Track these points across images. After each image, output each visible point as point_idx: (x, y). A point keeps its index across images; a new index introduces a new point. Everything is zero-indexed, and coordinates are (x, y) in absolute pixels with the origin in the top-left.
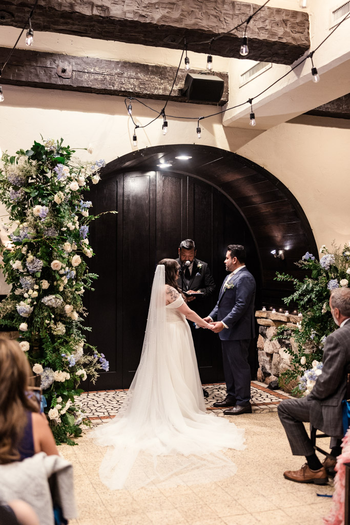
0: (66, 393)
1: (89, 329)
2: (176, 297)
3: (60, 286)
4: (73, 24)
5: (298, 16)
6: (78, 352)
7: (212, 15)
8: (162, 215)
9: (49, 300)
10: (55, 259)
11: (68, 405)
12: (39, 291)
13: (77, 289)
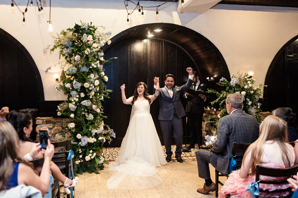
0: (94, 148)
1: (106, 117)
3: (90, 95)
6: (101, 128)
8: (150, 61)
9: (85, 103)
10: (86, 82)
11: (95, 154)
12: (79, 98)
13: (100, 97)
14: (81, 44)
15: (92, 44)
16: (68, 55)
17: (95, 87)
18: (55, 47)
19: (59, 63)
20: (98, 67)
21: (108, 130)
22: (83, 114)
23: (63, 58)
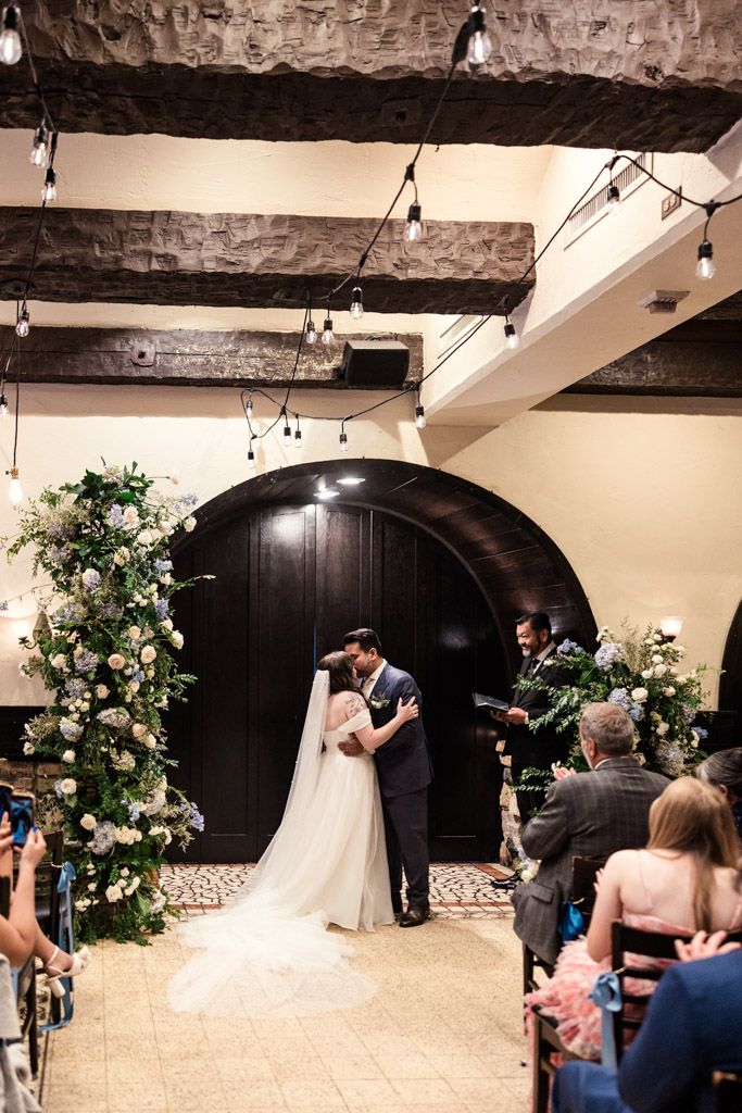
0: (135, 863)
1: (174, 763)
2: (358, 711)
3: (126, 693)
4: (124, 288)
5: (512, 231)
6: (157, 798)
7: (352, 248)
8: (326, 577)
9: (108, 716)
10: (115, 652)
11: (137, 881)
12: (92, 701)
13: (156, 698)
14: (103, 531)
15: (135, 532)
16: (61, 567)
17: (141, 669)
18: (23, 541)
19: (33, 591)
20: (153, 604)
21: (179, 804)
22: (101, 752)
23: (45, 576)
